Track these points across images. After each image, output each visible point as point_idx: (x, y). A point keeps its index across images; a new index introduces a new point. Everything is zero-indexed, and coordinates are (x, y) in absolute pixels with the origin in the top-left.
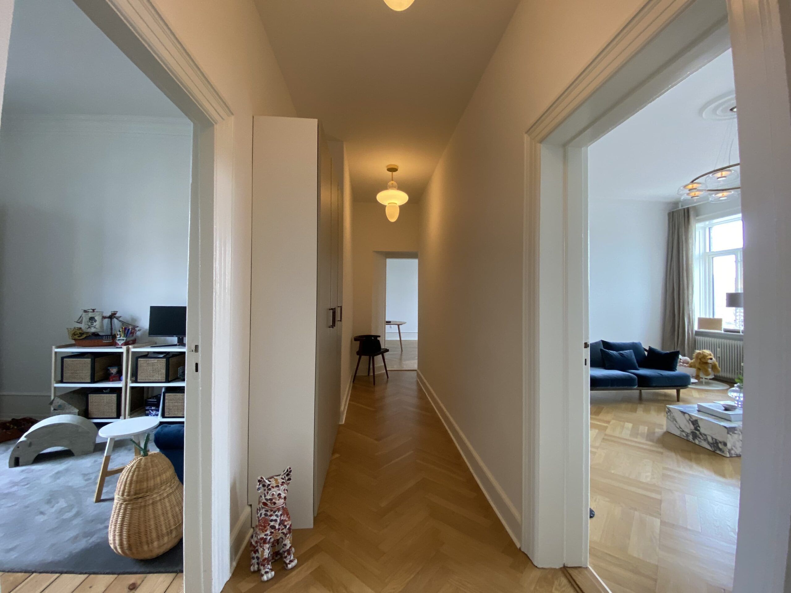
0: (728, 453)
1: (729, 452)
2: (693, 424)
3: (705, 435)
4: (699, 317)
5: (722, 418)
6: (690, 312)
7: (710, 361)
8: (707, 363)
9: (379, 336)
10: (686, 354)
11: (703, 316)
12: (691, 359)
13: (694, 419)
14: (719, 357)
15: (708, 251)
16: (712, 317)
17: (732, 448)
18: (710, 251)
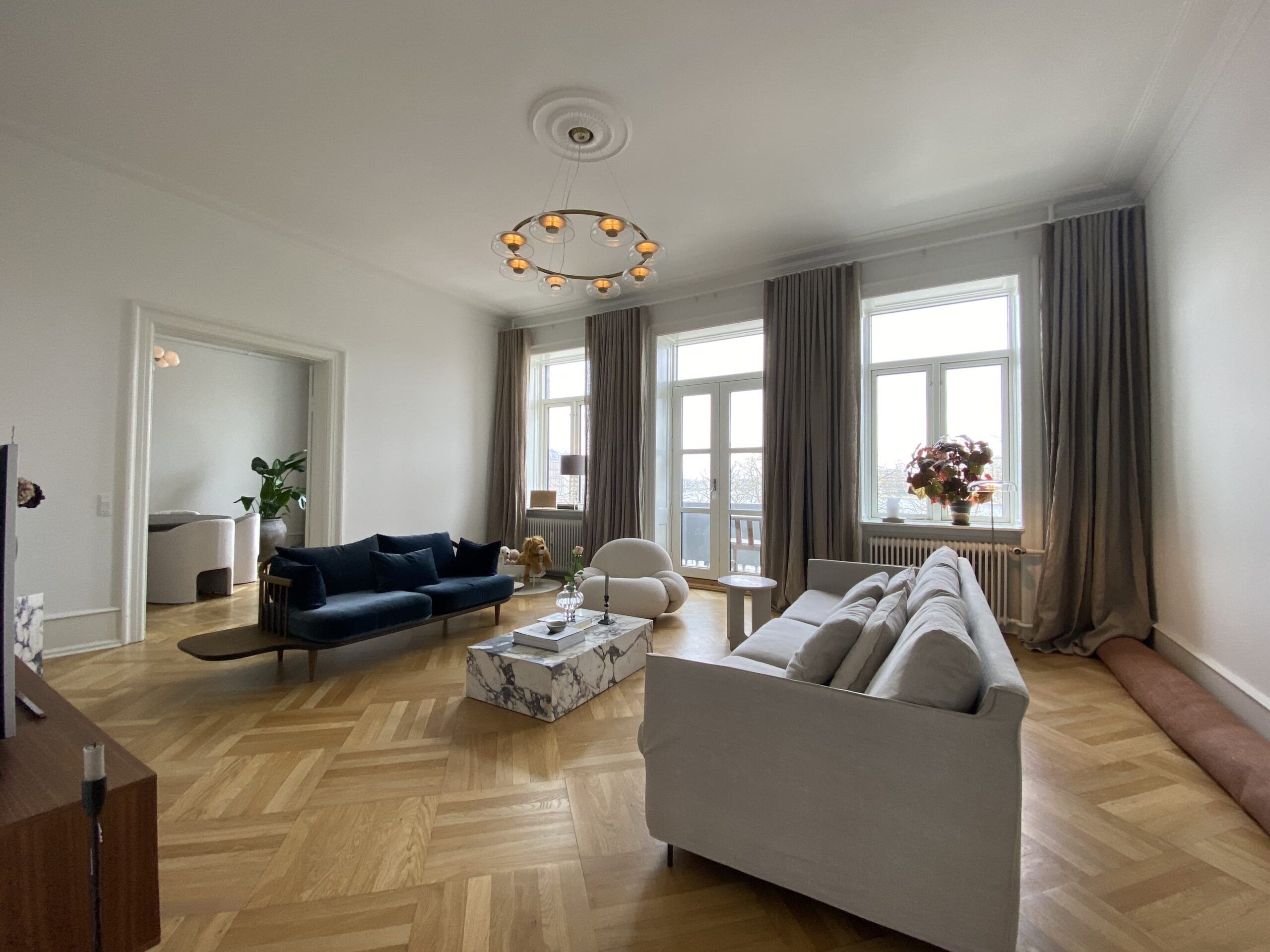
0: (553, 715)
1: (554, 712)
2: (506, 674)
3: (522, 690)
4: (532, 490)
5: (546, 650)
6: (522, 483)
7: (541, 552)
8: (538, 555)
10: (516, 546)
11: (537, 489)
12: (520, 552)
13: (506, 663)
14: (552, 545)
15: (543, 398)
16: (546, 489)
17: (559, 703)
18: (546, 398)
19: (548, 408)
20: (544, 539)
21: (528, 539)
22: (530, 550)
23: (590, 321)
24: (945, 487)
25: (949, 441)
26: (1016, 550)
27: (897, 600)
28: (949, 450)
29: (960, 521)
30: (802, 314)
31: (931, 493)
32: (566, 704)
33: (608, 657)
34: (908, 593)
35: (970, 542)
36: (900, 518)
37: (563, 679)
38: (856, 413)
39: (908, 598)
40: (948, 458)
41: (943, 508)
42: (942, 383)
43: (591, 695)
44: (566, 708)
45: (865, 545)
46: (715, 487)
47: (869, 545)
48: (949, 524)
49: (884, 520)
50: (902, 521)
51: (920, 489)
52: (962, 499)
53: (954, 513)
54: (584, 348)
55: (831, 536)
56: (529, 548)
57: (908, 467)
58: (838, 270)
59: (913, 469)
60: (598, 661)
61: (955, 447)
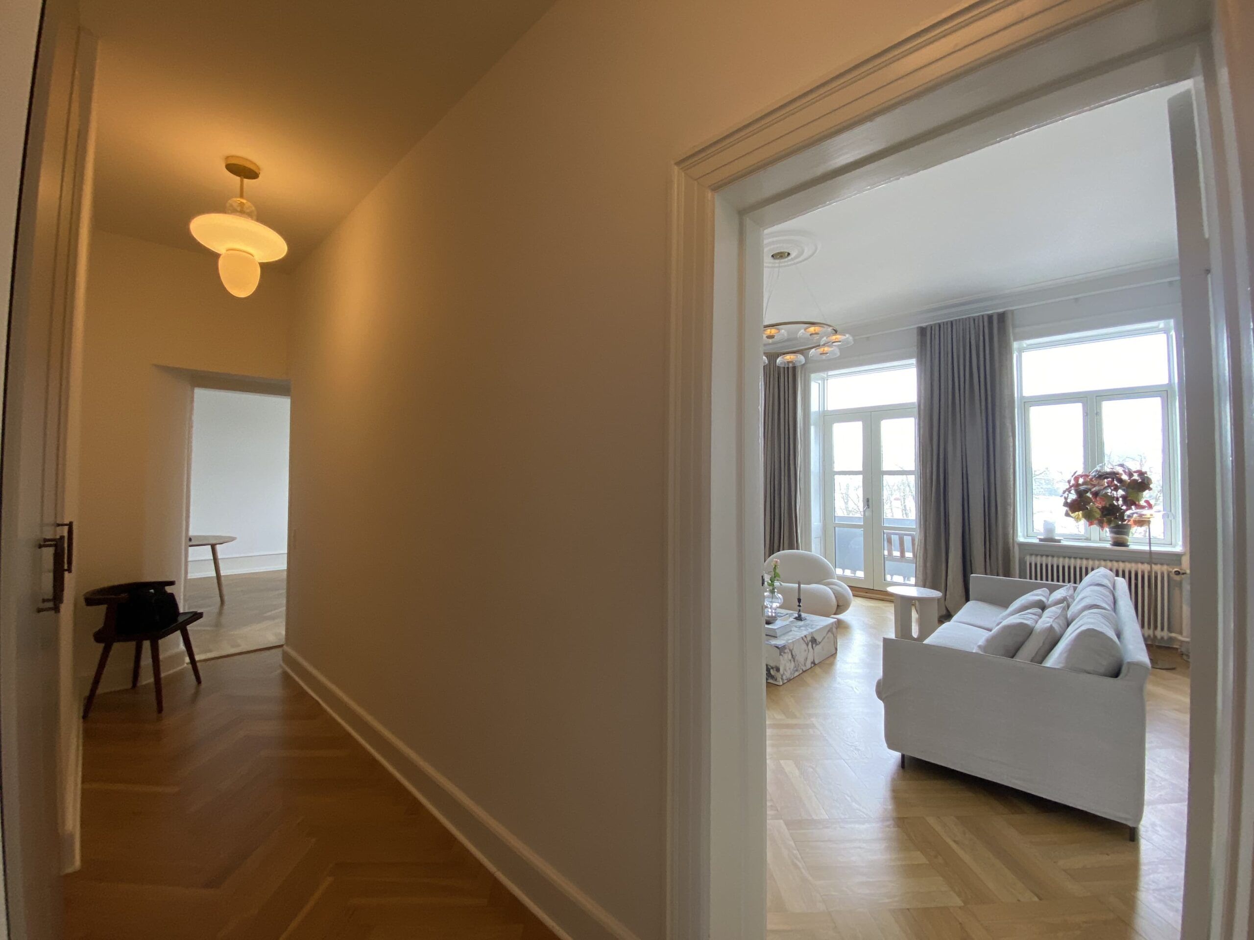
0: (781, 681)
1: (781, 679)
9: (172, 583)
17: (784, 673)
24: (1102, 512)
25: (1107, 469)
26: (1176, 571)
27: (1059, 611)
28: (1107, 478)
29: (1119, 543)
30: (955, 356)
31: (1089, 517)
32: (788, 675)
33: (810, 644)
34: (1068, 606)
35: (1130, 562)
36: (1056, 538)
37: (786, 656)
38: (1011, 444)
39: (1068, 609)
40: (1106, 485)
41: (1101, 530)
42: (1098, 414)
43: (801, 671)
44: (788, 677)
45: (1022, 562)
46: (868, 505)
47: (1025, 563)
48: (1108, 545)
49: (1041, 540)
50: (1059, 541)
51: (1077, 513)
52: (1120, 523)
53: (1113, 535)
55: (988, 554)
57: (1064, 492)
58: (990, 317)
59: (1070, 494)
60: (804, 646)
61: (1114, 475)
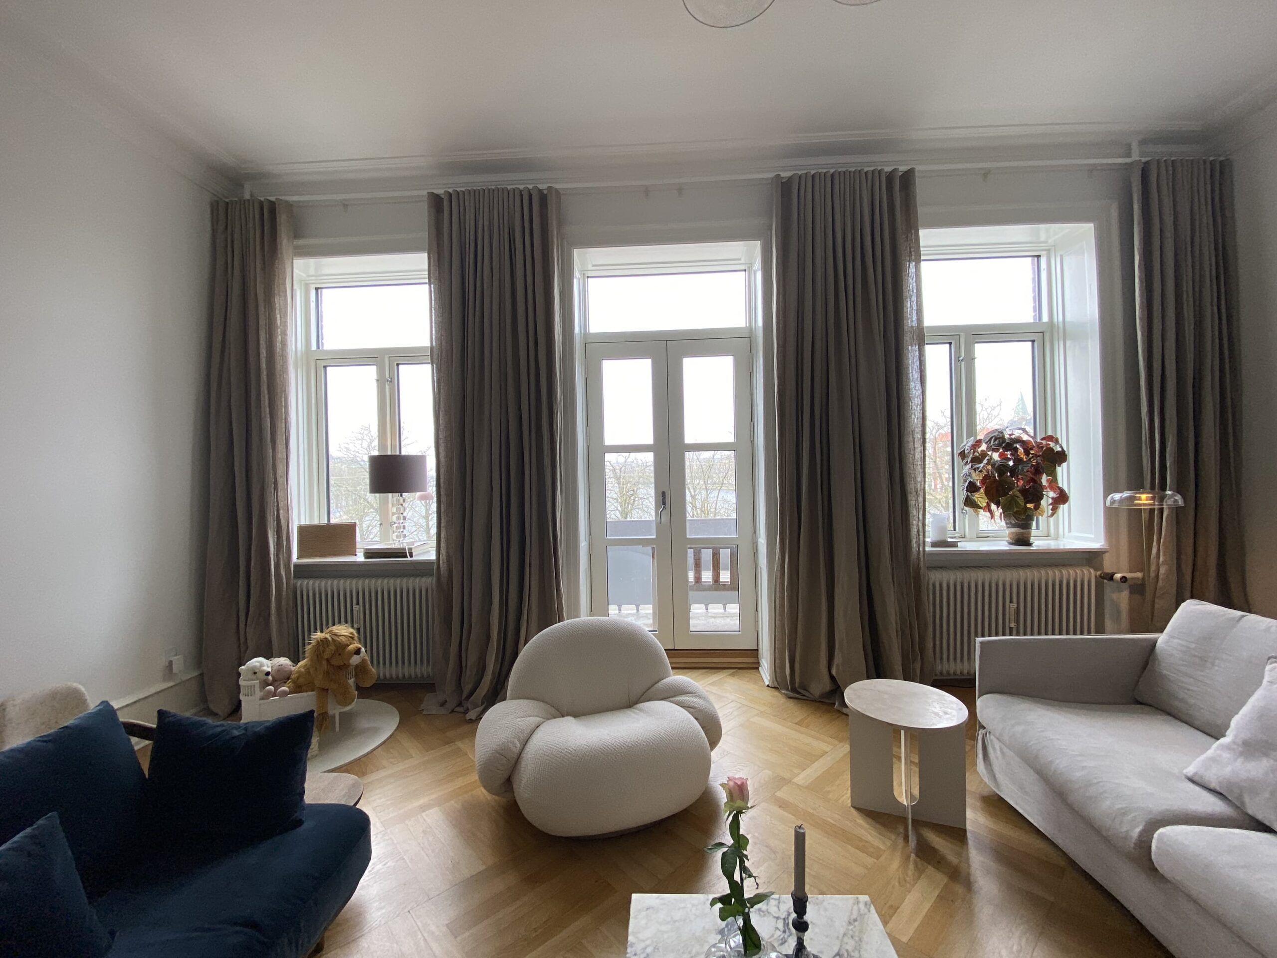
7: (353, 660)
8: (345, 667)
14: (377, 641)
15: (314, 347)
16: (324, 521)
18: (318, 347)
19: (325, 367)
20: (358, 630)
21: (319, 635)
22: (328, 660)
23: (436, 202)
29: (1021, 541)
36: (950, 541)
46: (664, 503)
48: (1008, 545)
49: (933, 545)
54: (425, 256)
56: (326, 656)
58: (890, 176)
